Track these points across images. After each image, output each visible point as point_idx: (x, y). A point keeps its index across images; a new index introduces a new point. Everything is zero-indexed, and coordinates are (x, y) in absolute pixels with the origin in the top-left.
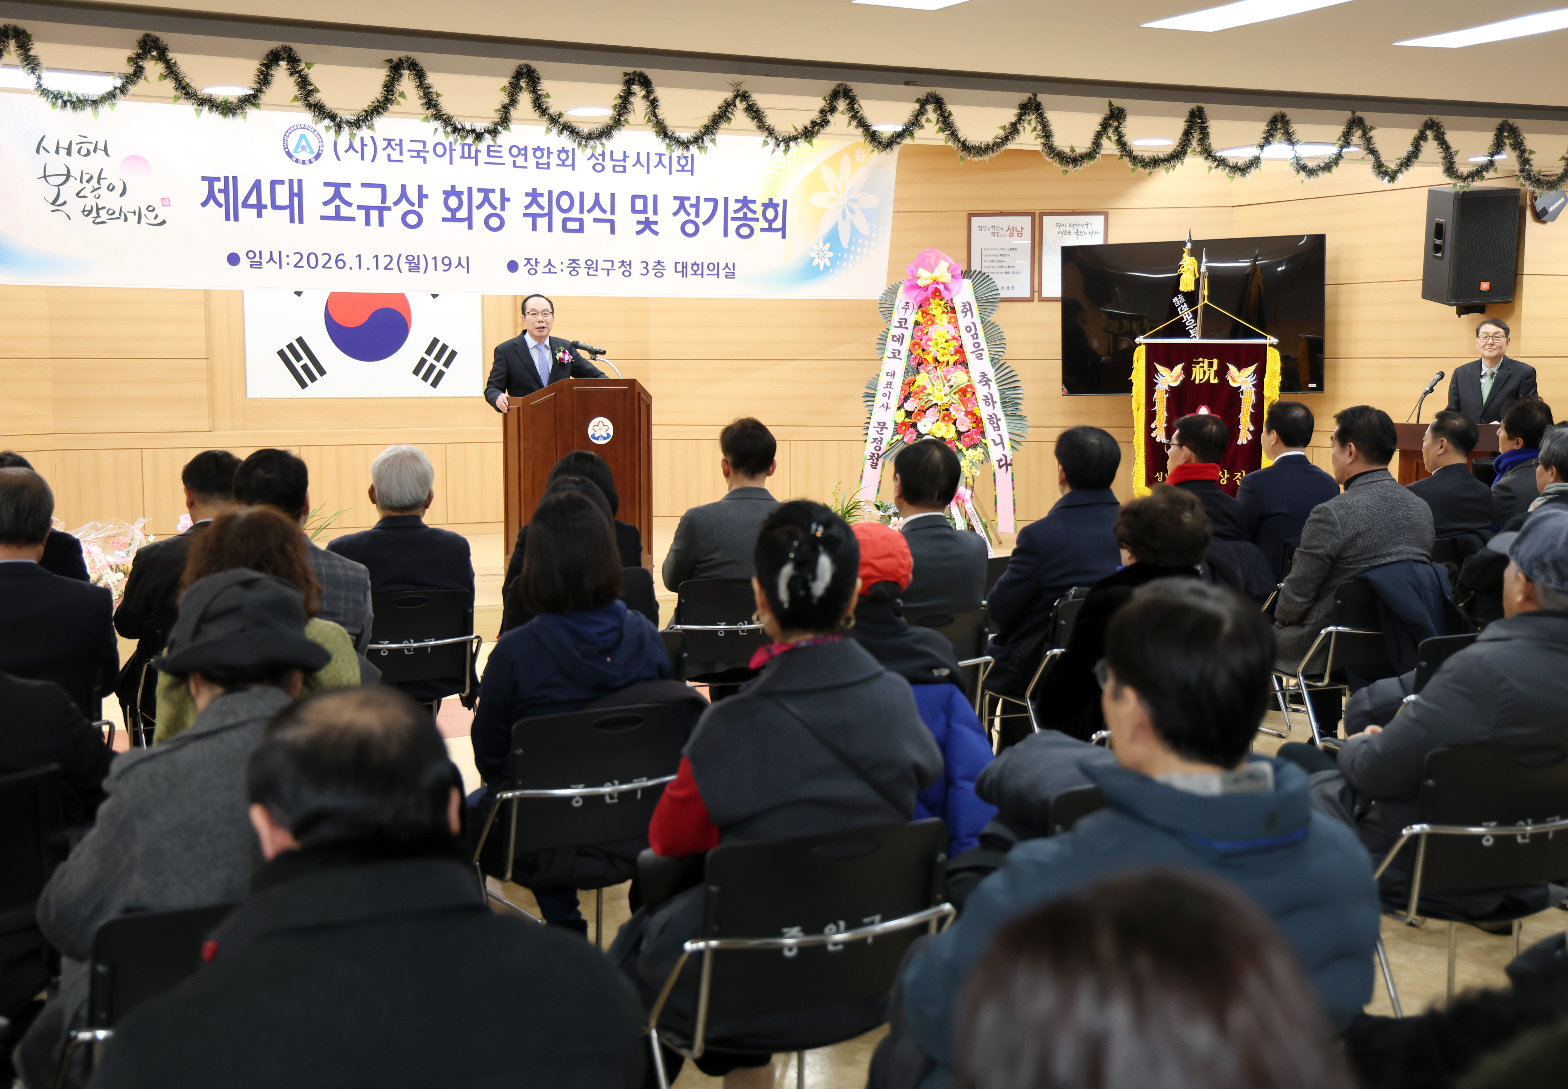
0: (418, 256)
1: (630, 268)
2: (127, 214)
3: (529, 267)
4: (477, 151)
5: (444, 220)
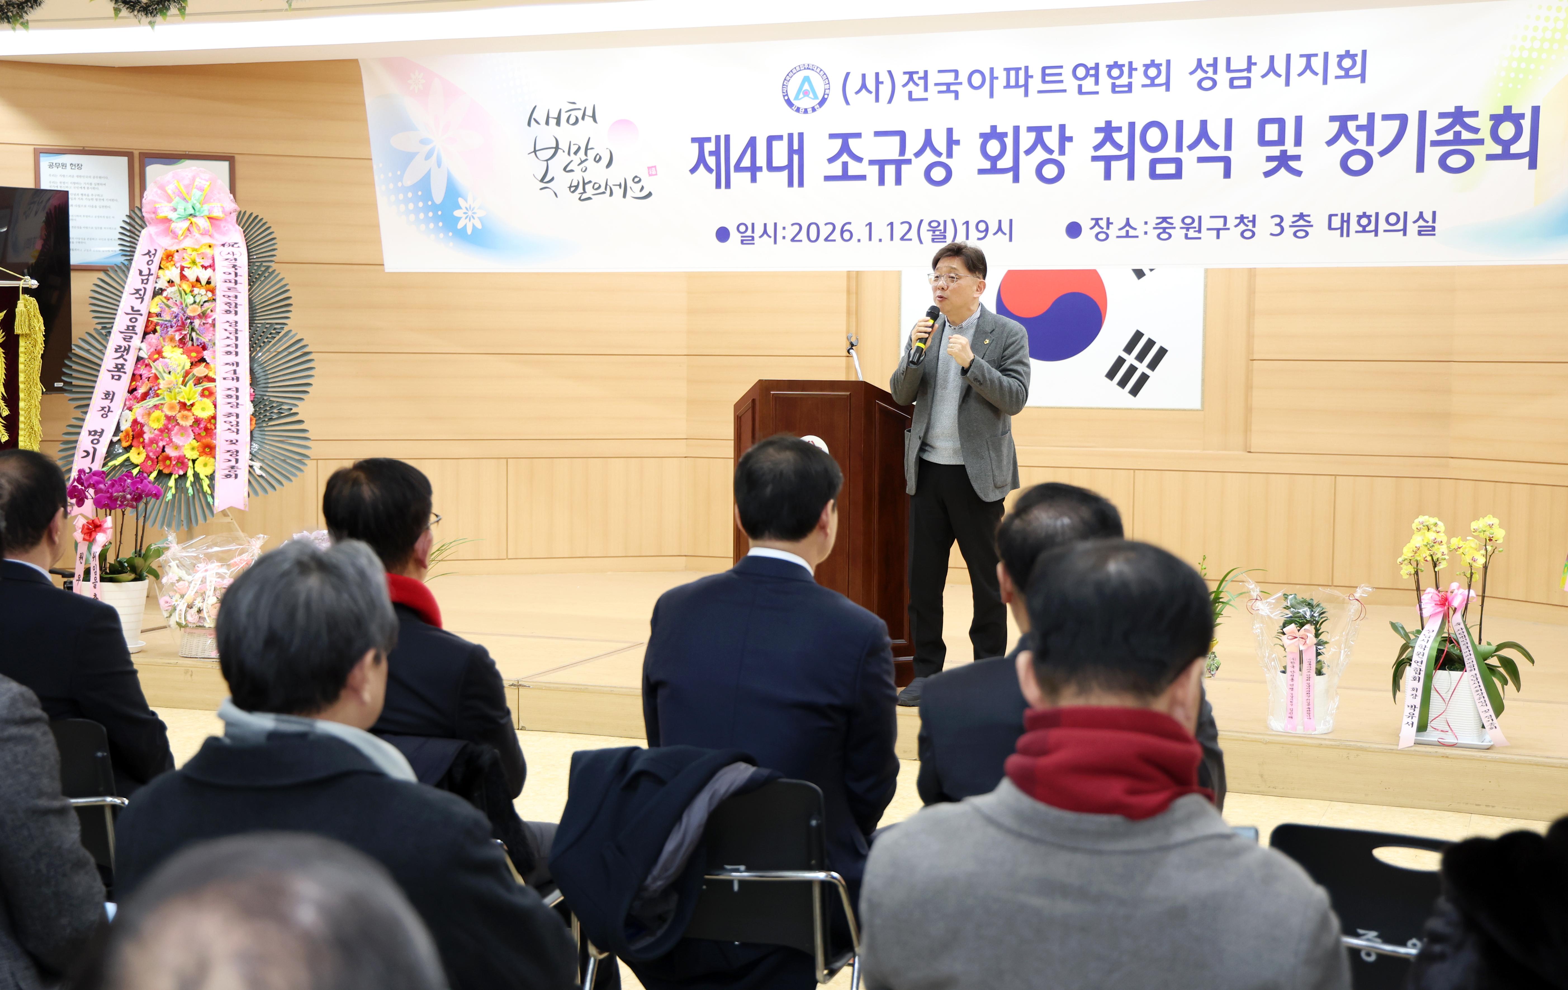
0: (945, 222)
1: (1254, 226)
2: (612, 187)
3: (1097, 229)
4: (1027, 77)
5: (981, 172)
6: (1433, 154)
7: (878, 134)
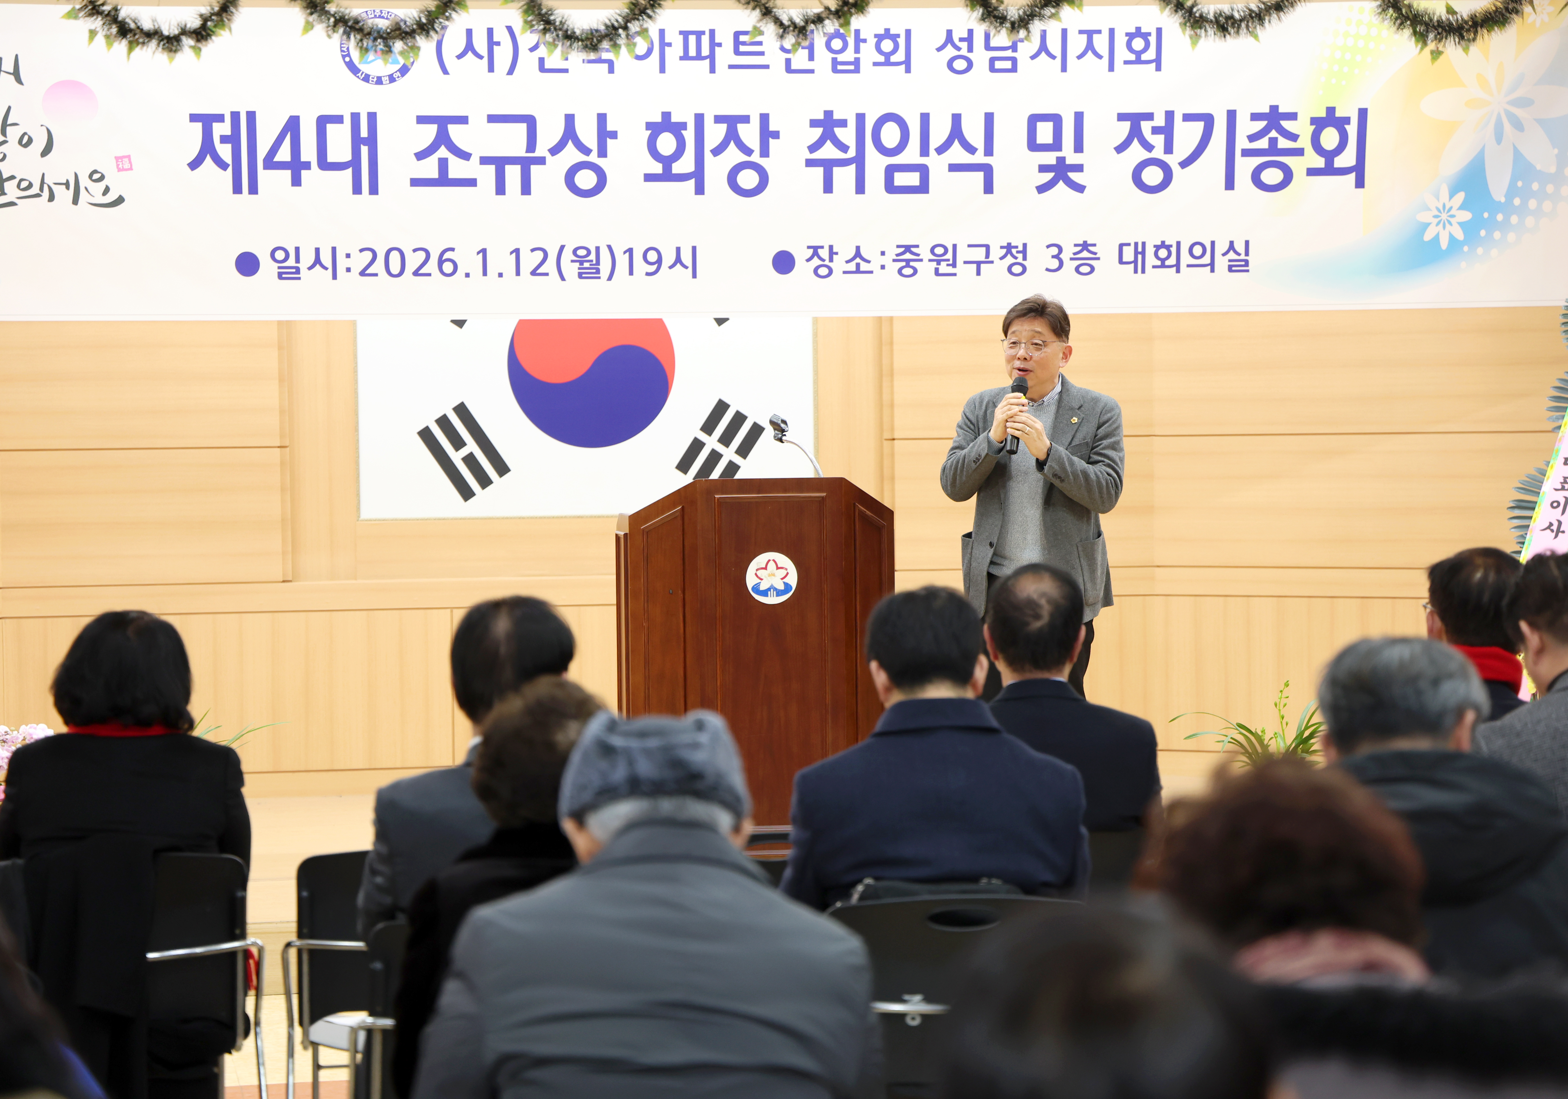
0: (598, 249)
1: (1025, 258)
2: (54, 187)
3: (816, 262)
4: (714, 44)
5: (649, 178)
6: (1245, 167)
7: (493, 119)
